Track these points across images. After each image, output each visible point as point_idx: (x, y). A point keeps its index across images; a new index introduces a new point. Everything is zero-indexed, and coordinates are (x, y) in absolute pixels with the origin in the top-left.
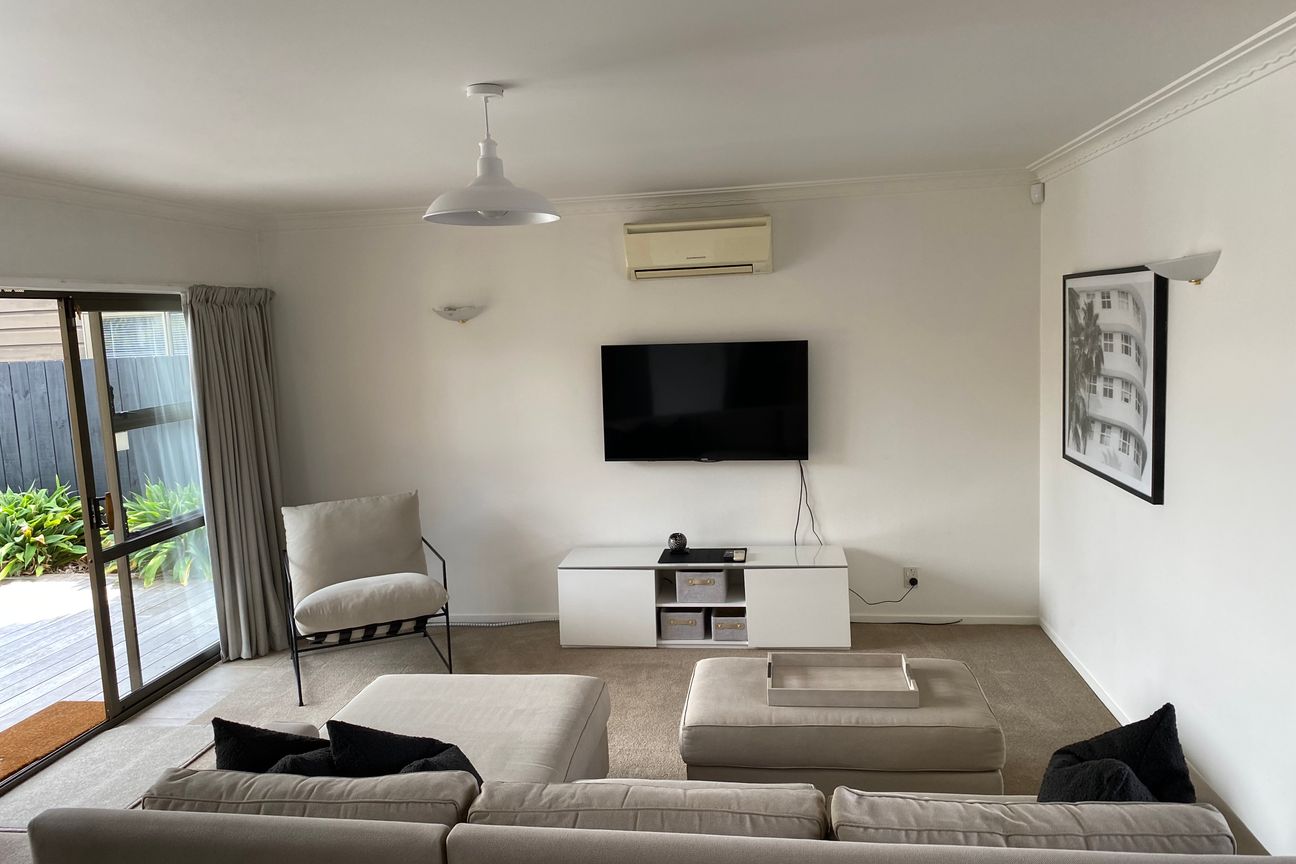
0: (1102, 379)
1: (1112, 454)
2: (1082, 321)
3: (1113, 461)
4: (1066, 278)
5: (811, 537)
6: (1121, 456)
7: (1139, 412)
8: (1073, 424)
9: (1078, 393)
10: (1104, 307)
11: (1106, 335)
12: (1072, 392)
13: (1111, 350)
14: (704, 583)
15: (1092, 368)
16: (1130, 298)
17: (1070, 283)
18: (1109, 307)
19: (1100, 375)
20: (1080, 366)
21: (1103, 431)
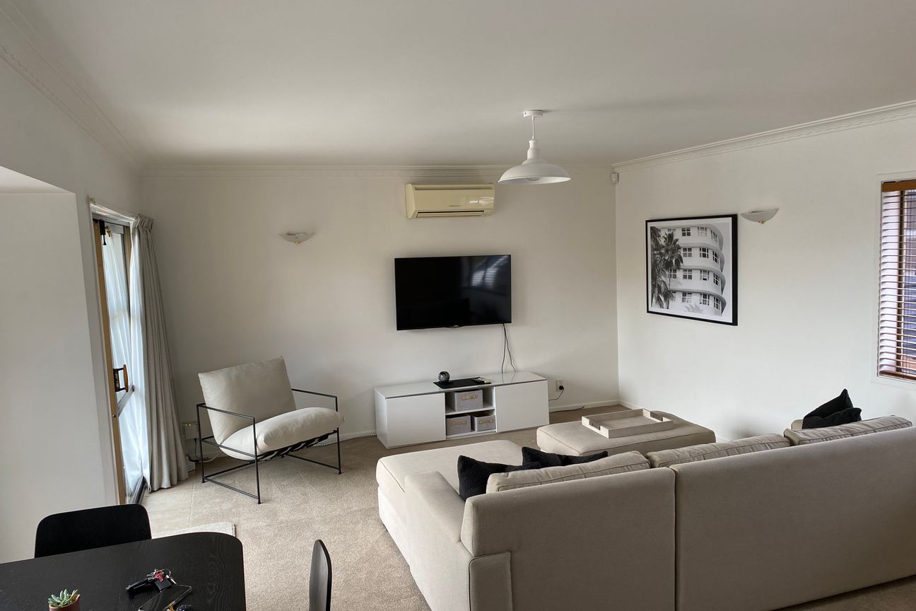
0: (682, 271)
1: (694, 306)
2: (662, 242)
3: (697, 309)
4: (647, 222)
5: (510, 368)
6: (702, 306)
7: (717, 284)
8: (656, 294)
9: (658, 279)
10: (684, 235)
11: (685, 249)
12: (654, 278)
13: (690, 255)
14: (472, 398)
15: (673, 265)
16: (709, 232)
17: (650, 225)
18: (689, 234)
19: (679, 269)
20: (661, 265)
21: (683, 296)
